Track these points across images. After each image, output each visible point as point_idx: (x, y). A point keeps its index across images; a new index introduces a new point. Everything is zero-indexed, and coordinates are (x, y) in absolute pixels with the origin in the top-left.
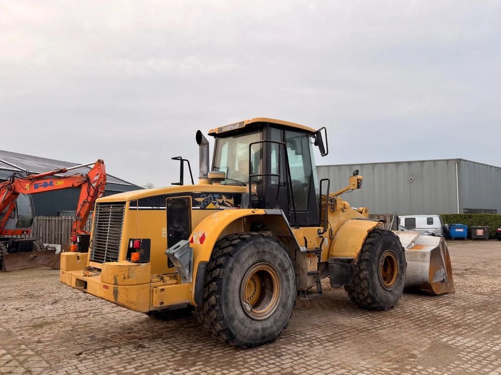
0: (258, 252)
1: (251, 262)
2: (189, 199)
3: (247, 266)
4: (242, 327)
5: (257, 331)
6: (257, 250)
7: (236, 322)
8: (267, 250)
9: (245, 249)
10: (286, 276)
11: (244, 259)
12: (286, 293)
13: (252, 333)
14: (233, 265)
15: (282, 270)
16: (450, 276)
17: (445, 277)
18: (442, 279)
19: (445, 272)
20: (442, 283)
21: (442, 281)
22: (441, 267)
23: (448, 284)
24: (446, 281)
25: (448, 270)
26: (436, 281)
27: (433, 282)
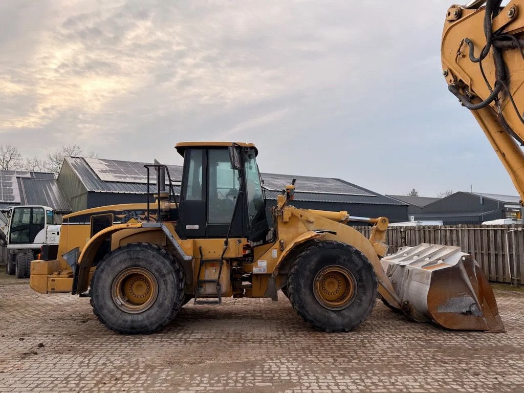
0: (131, 259)
1: (123, 266)
2: (111, 216)
3: (118, 269)
4: (111, 316)
5: (126, 321)
6: (129, 257)
7: (105, 311)
8: (141, 257)
9: (117, 255)
10: (164, 281)
11: (115, 263)
12: (164, 296)
13: (120, 322)
14: (104, 266)
15: (159, 275)
16: (490, 308)
17: (473, 309)
18: (464, 311)
19: (474, 302)
20: (463, 315)
21: (463, 313)
22: (464, 295)
23: (484, 319)
24: (477, 314)
25: (485, 300)
26: (445, 311)
27: (439, 312)
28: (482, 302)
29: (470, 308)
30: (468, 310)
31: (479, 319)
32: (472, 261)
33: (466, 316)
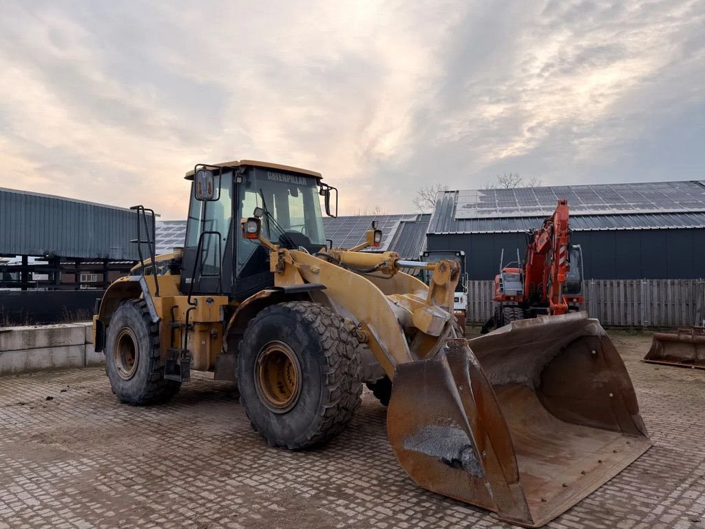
0: (123, 317)
1: (120, 325)
3: (117, 328)
8: (129, 316)
11: (115, 321)
12: (141, 363)
16: (499, 463)
17: (467, 457)
18: (449, 457)
19: (469, 442)
20: (447, 466)
21: (446, 462)
22: (450, 422)
23: (488, 485)
24: (472, 472)
25: (488, 442)
26: (416, 449)
27: (406, 447)
28: (483, 447)
29: (461, 453)
30: (456, 456)
31: (476, 482)
32: (464, 352)
33: (452, 469)
